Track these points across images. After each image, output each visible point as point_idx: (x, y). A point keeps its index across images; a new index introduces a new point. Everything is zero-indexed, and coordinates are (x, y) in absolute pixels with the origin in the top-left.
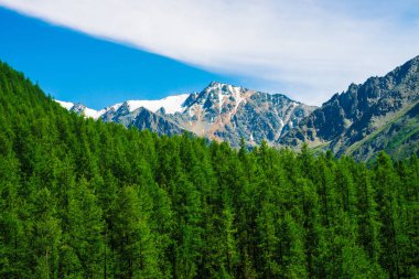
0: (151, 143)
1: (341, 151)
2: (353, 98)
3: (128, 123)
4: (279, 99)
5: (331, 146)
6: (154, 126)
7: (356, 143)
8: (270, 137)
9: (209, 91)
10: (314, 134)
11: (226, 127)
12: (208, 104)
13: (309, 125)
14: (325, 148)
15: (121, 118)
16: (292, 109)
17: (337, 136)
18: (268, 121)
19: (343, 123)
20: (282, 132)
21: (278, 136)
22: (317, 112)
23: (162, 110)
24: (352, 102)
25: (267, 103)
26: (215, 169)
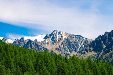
0: (33, 55)
1: (102, 56)
2: (106, 37)
3: (23, 44)
4: (79, 37)
5: (98, 55)
6: (33, 46)
7: (107, 54)
8: (76, 51)
9: (53, 33)
10: (92, 50)
11: (59, 47)
12: (53, 38)
13: (90, 47)
14: (96, 55)
15: (21, 43)
16: (84, 40)
17: (100, 51)
18: (75, 45)
19: (102, 46)
20: (80, 49)
21: (78, 50)
22: (93, 42)
23: (36, 40)
24: (106, 38)
25: (74, 38)
26: (56, 65)
